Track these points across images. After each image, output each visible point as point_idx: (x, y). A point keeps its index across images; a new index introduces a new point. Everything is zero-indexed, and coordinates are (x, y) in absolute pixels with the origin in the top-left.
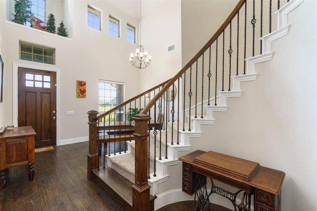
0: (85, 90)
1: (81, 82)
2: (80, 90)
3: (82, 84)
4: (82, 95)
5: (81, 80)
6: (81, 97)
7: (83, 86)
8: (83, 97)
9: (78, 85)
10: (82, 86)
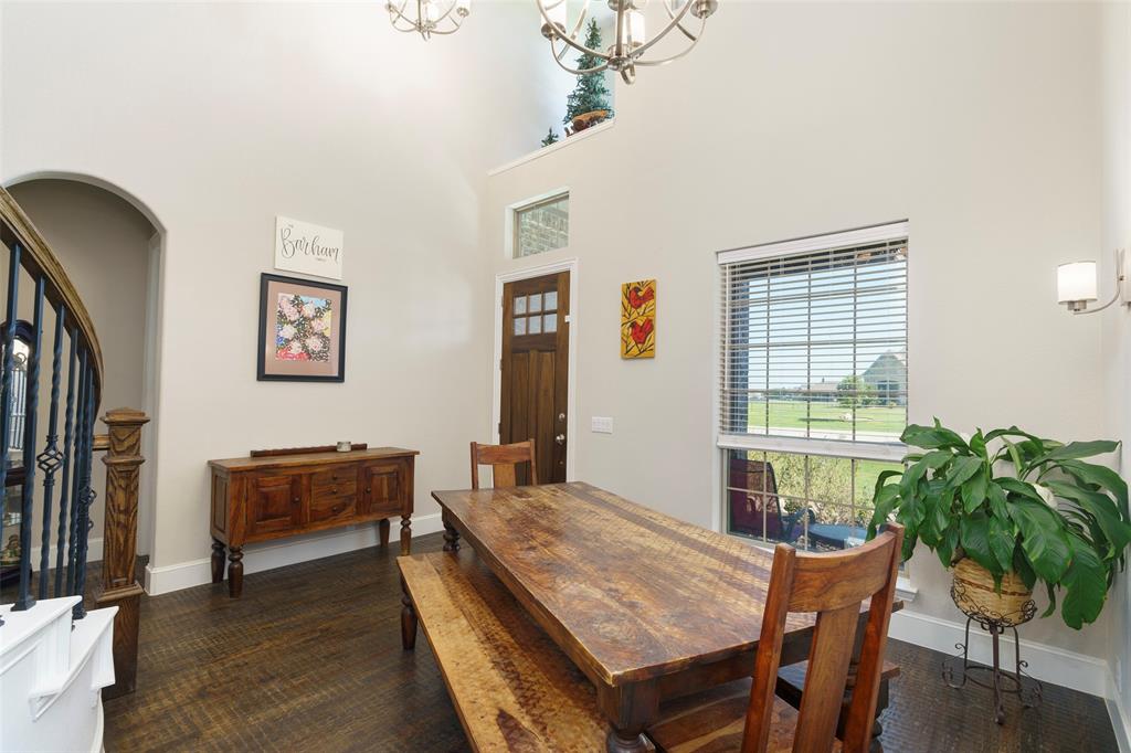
0: (651, 321)
1: (637, 290)
2: (634, 325)
3: (639, 298)
4: (640, 346)
5: (634, 280)
6: (635, 357)
7: (644, 306)
8: (642, 355)
9: (626, 302)
10: (640, 306)
